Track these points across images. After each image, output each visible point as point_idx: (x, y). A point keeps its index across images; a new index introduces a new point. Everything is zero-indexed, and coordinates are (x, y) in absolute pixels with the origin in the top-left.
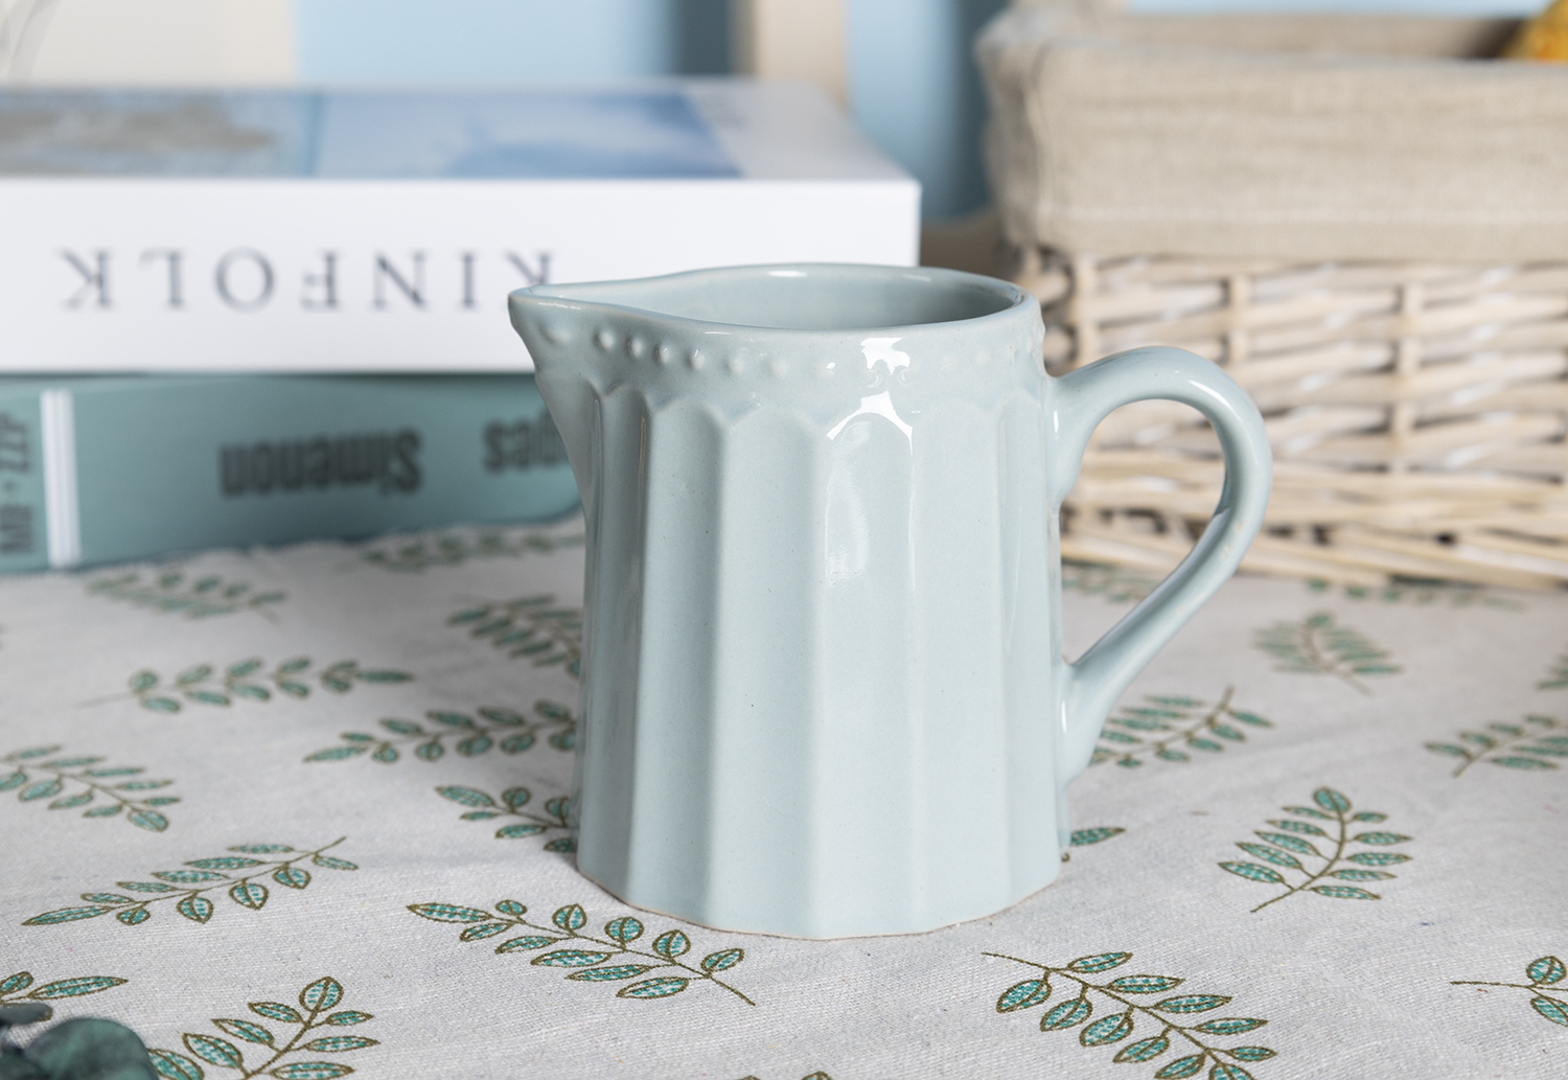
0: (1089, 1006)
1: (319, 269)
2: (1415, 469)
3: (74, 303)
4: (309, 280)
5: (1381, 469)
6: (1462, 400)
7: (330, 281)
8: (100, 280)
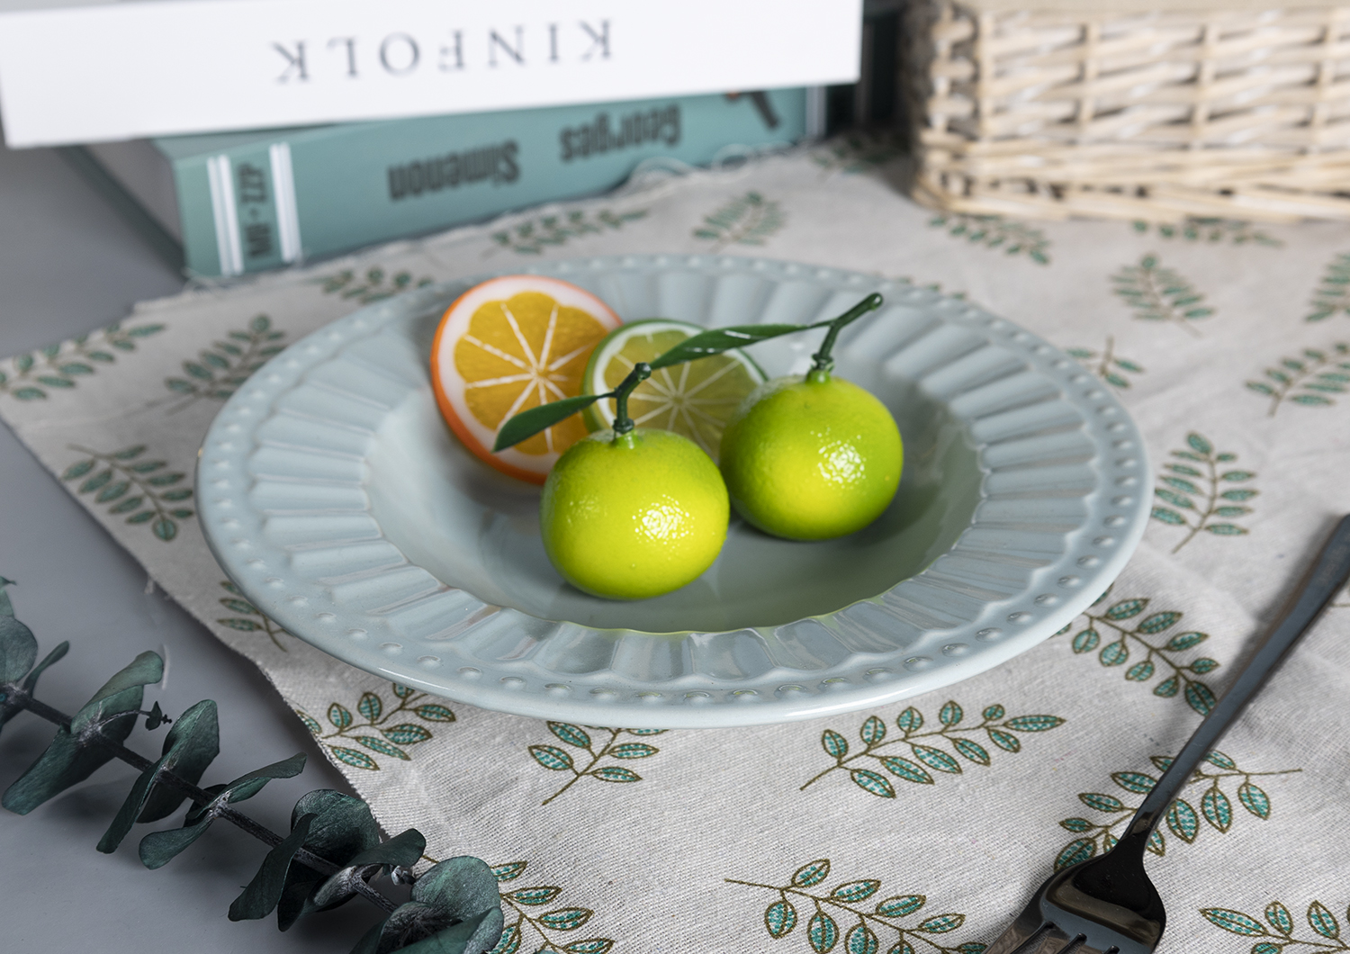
0: (1097, 635)
1: (451, 43)
2: (1209, 146)
3: (283, 79)
4: (444, 51)
5: (1185, 147)
6: (1242, 100)
7: (458, 50)
8: (301, 62)
